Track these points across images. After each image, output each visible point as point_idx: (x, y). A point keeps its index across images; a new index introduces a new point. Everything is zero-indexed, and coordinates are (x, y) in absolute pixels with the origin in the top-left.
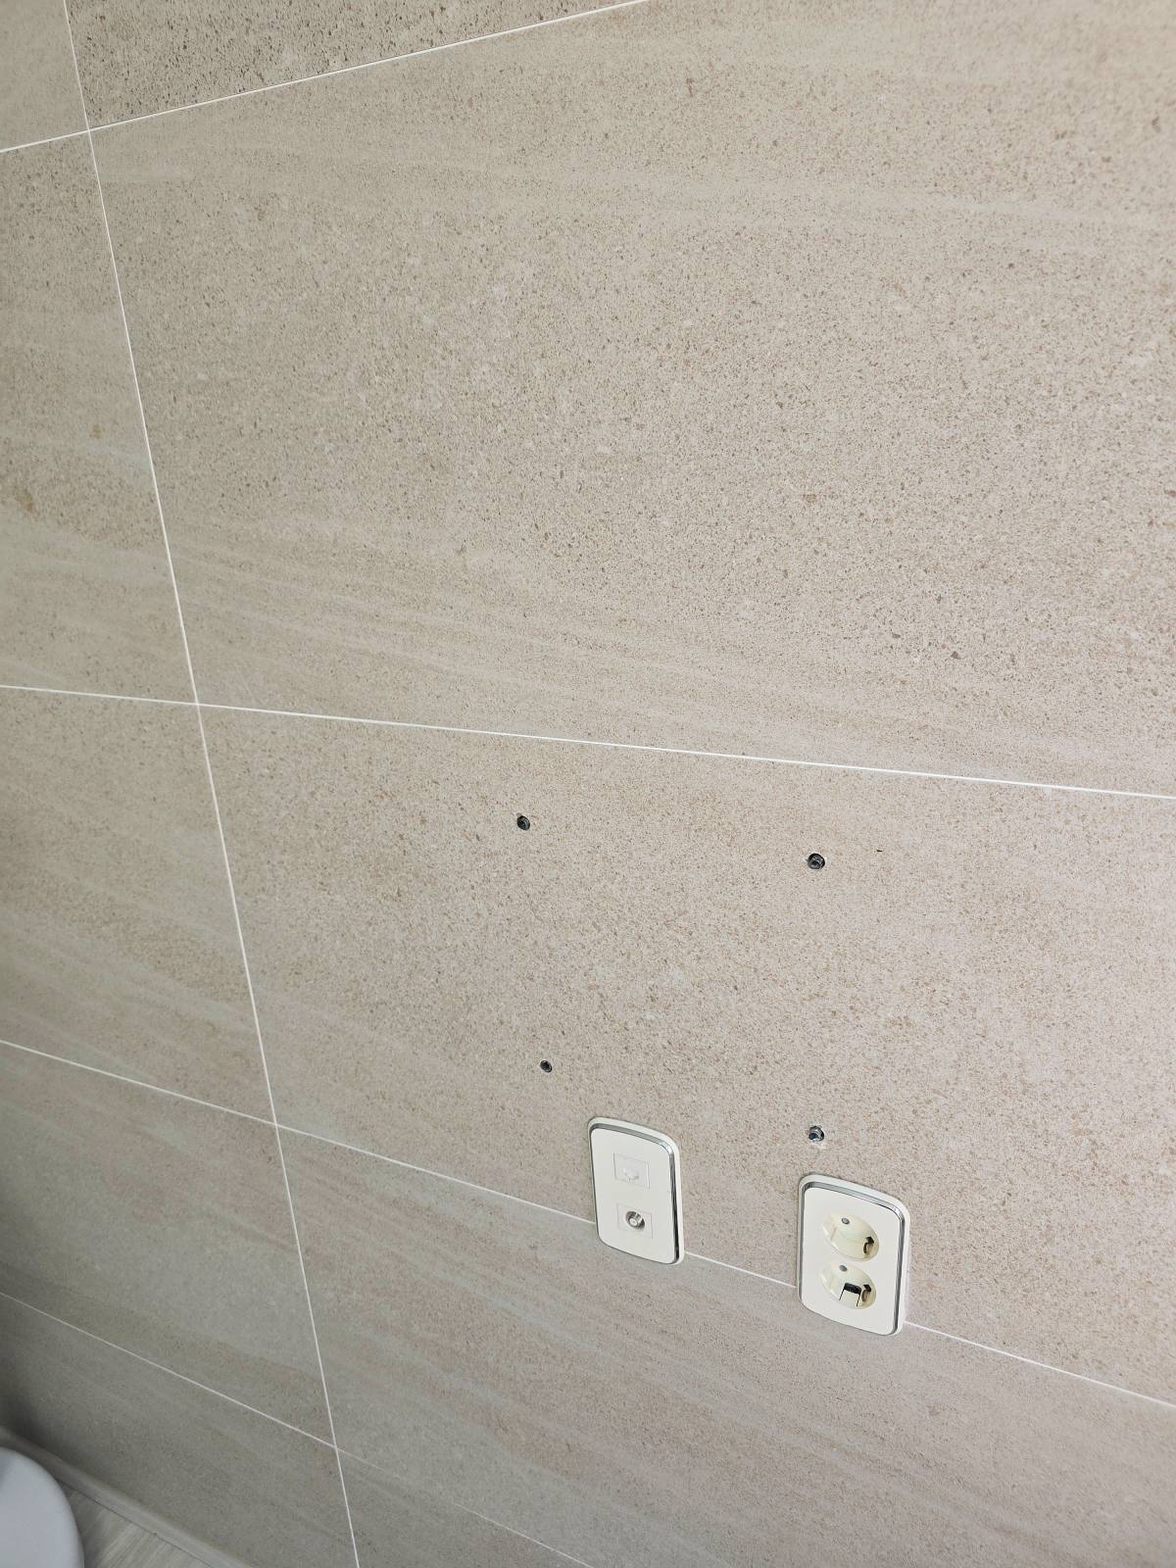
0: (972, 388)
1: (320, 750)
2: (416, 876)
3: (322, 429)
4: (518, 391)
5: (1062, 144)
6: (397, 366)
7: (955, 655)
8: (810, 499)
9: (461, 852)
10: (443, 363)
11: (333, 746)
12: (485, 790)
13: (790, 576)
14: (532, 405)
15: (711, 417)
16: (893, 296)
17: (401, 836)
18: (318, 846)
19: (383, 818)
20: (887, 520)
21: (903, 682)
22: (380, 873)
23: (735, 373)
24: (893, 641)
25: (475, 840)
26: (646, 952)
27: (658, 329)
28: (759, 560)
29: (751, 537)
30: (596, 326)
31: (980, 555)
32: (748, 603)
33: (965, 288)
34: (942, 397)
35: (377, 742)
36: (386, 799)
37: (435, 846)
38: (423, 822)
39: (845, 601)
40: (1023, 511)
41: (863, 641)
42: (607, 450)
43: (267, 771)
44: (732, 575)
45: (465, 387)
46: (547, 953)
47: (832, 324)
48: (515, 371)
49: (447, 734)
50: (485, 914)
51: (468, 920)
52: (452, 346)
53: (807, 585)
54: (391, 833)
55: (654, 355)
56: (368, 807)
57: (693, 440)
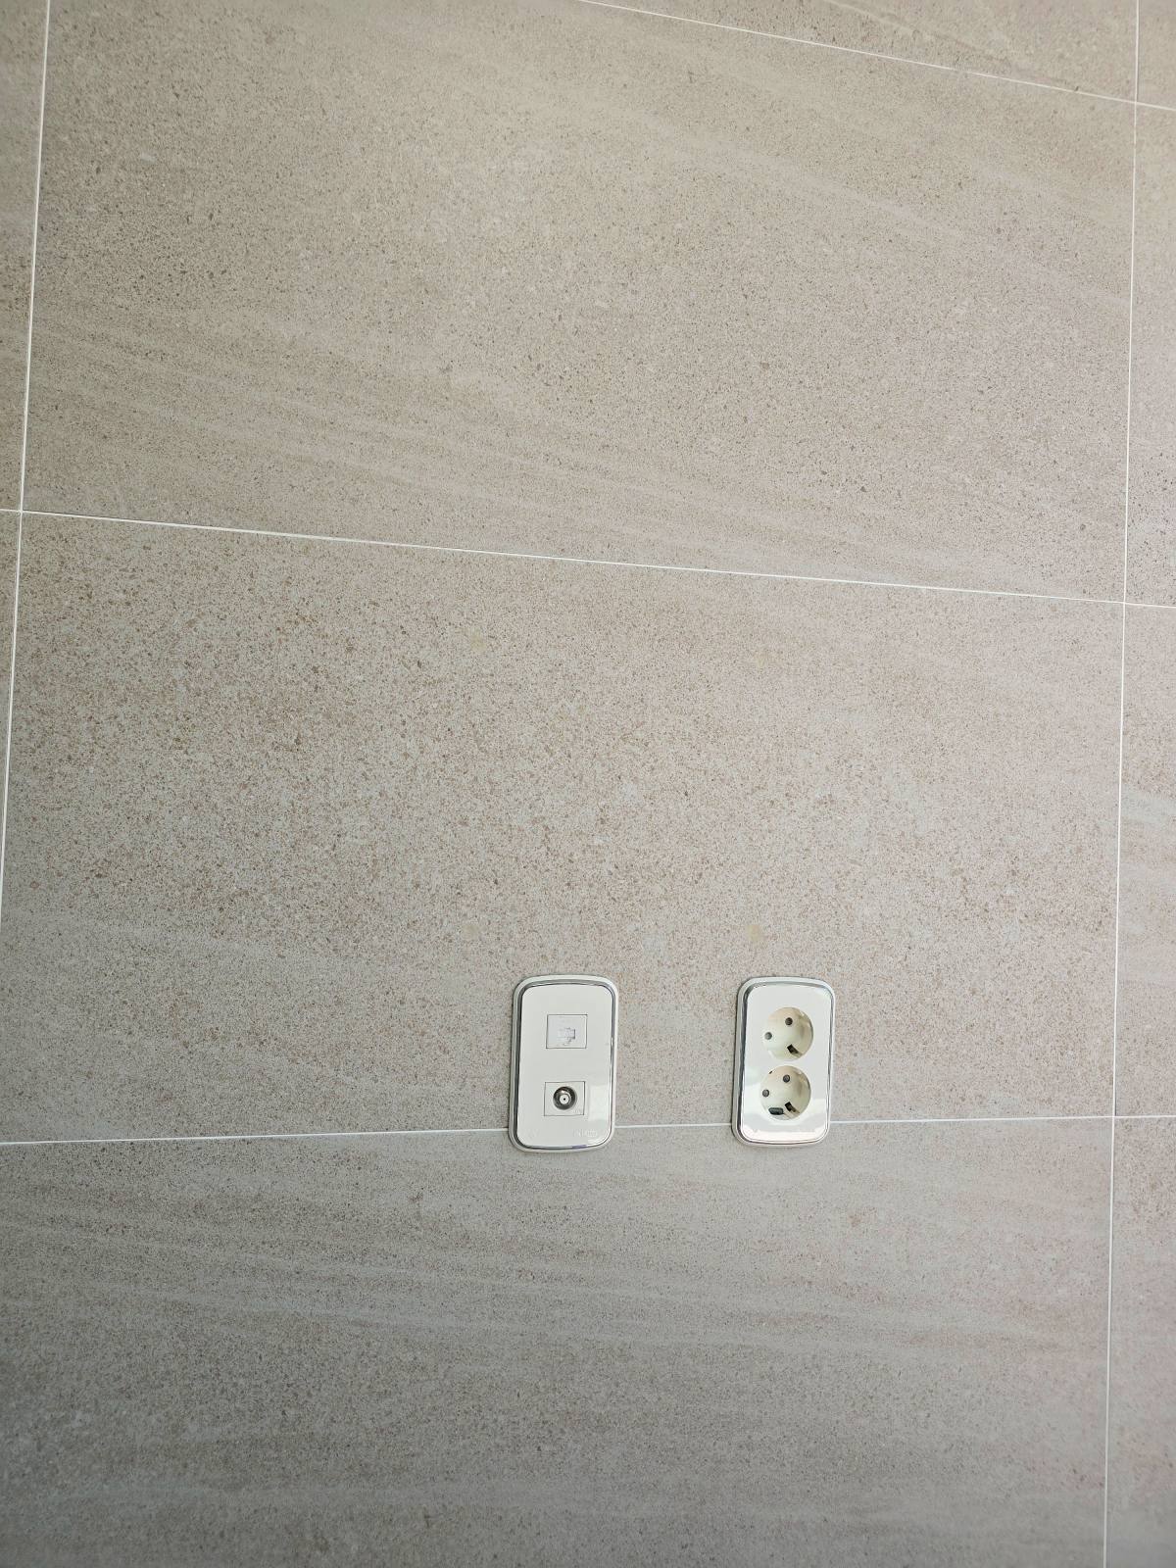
0: (870, 309)
1: (216, 568)
2: (328, 716)
3: (300, 236)
4: (526, 244)
5: (915, 182)
6: (402, 198)
7: (863, 489)
8: (765, 366)
9: (395, 682)
10: (454, 207)
11: (238, 564)
12: (436, 611)
13: (749, 422)
14: (539, 258)
15: (693, 295)
16: (821, 242)
17: (315, 670)
18: (184, 690)
19: (294, 649)
20: (818, 389)
21: (829, 508)
22: (275, 717)
23: (714, 268)
24: (822, 477)
25: (414, 667)
26: (599, 771)
27: (655, 225)
28: (725, 407)
29: (720, 389)
30: (603, 211)
31: (877, 420)
32: (714, 439)
33: (865, 248)
34: (853, 311)
35: (303, 558)
36: (302, 626)
37: (361, 678)
38: (350, 650)
39: (788, 444)
40: (902, 393)
41: (802, 476)
42: (605, 306)
43: (121, 595)
44: (704, 416)
45: (474, 231)
46: (488, 788)
47: (783, 250)
48: (526, 228)
49: (398, 551)
50: (415, 752)
51: (391, 763)
52: (465, 194)
53: (762, 430)
54: (300, 667)
55: (650, 243)
56: (274, 636)
57: (678, 309)
